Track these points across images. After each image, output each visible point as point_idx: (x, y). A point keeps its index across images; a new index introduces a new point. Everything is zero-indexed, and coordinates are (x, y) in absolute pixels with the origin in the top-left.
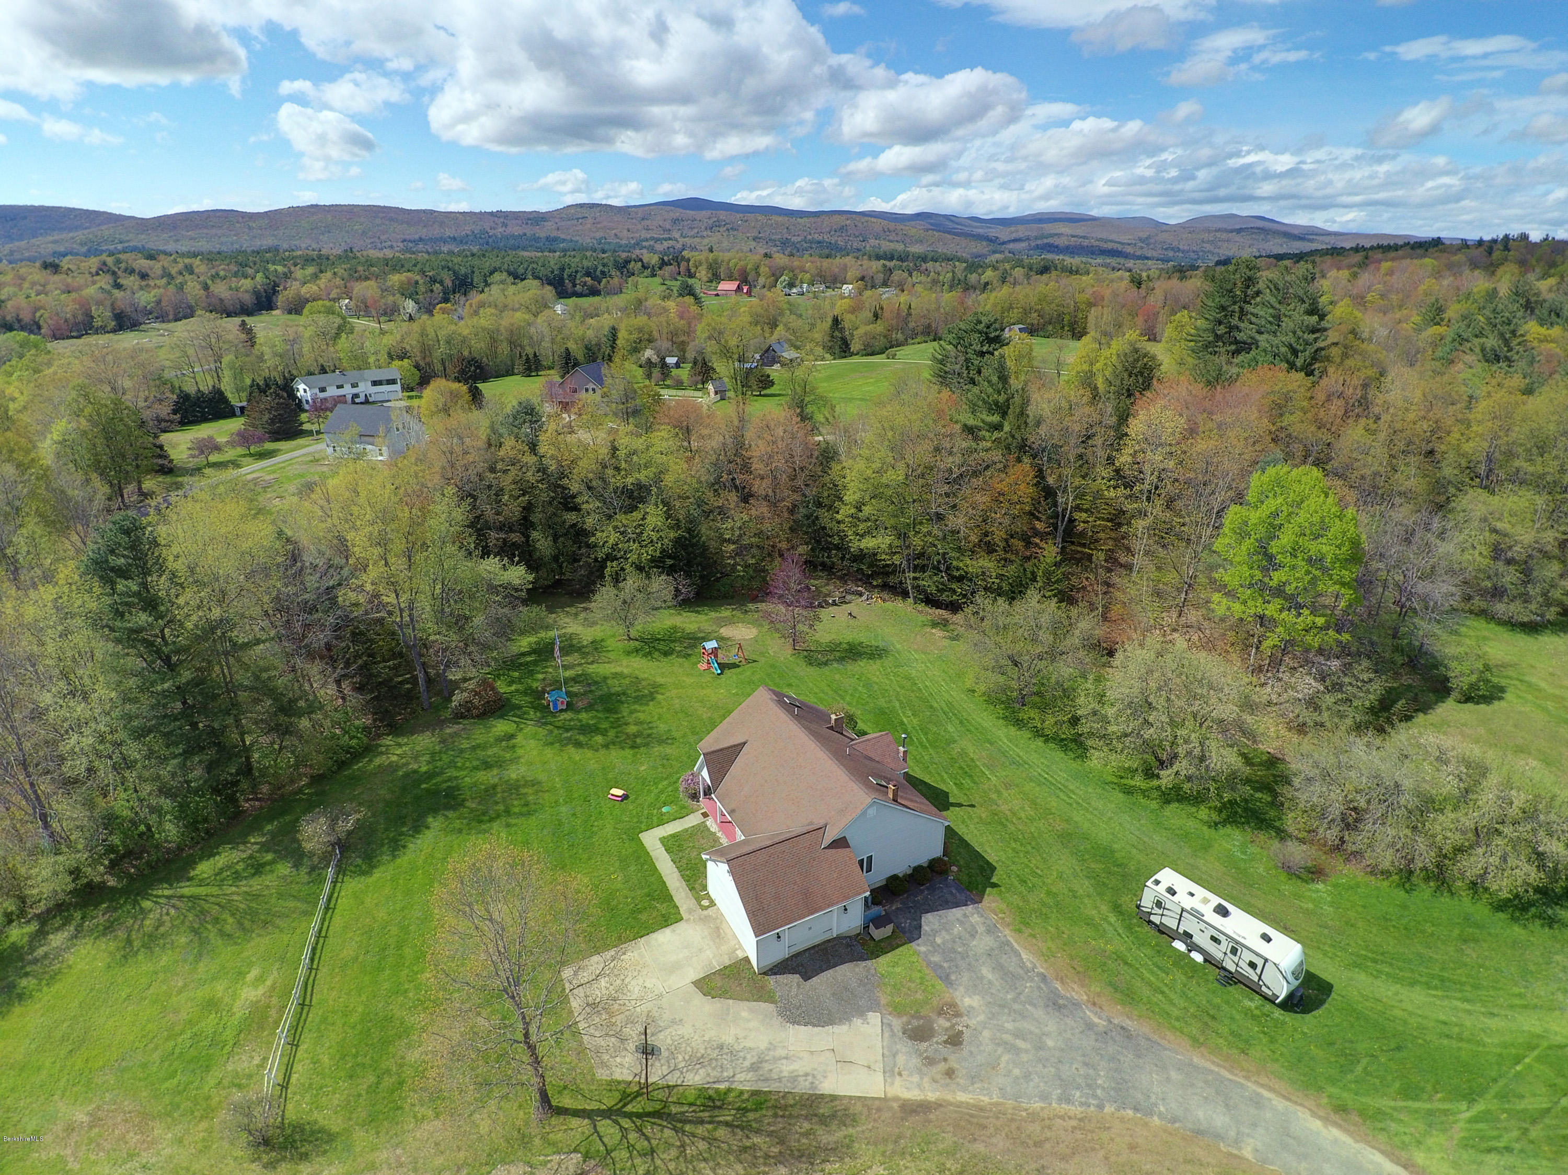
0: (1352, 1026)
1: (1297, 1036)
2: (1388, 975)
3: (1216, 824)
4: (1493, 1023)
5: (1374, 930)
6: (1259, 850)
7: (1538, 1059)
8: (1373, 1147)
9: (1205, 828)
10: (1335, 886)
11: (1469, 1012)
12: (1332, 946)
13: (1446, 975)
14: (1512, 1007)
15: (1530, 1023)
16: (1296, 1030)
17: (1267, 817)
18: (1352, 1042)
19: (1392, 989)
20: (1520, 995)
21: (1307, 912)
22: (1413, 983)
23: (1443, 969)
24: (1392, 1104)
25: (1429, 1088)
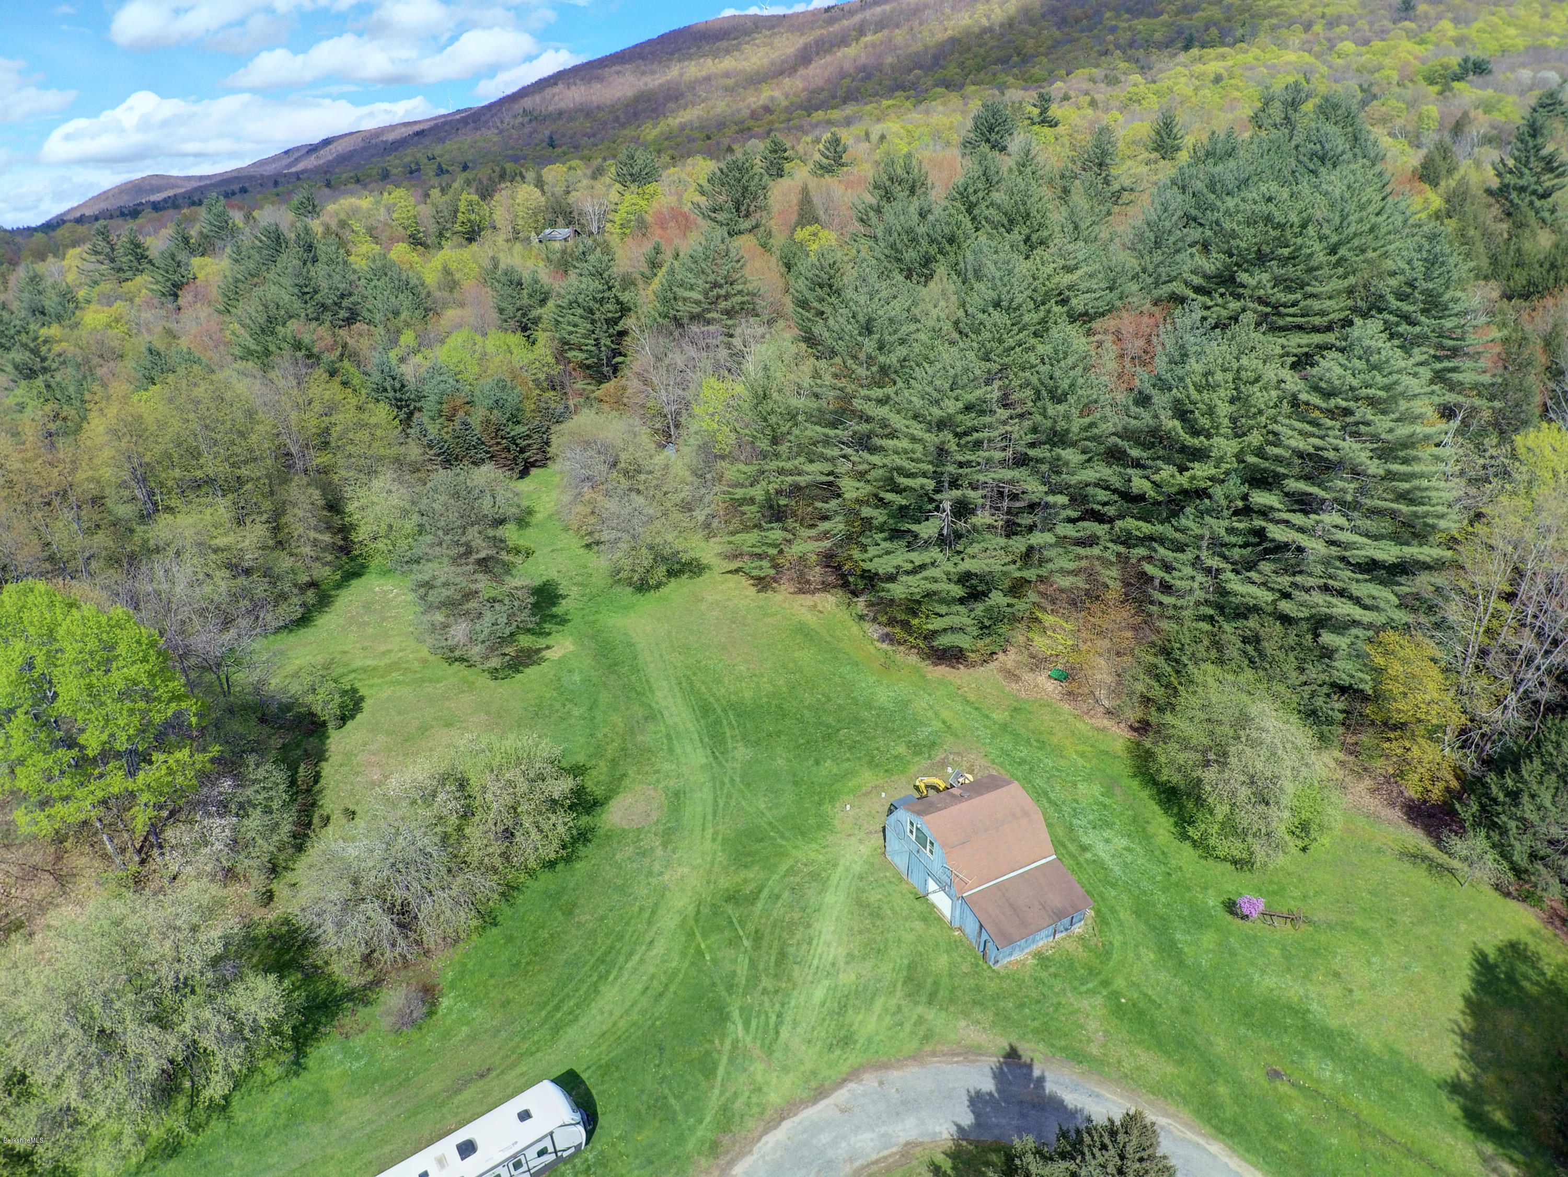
0: (623, 1079)
1: (621, 1146)
2: (578, 1005)
3: (297, 1063)
4: (659, 949)
5: (523, 985)
6: (362, 1037)
7: (705, 936)
8: (759, 1139)
9: (295, 1081)
10: (452, 986)
11: (642, 961)
12: (524, 1038)
13: (598, 954)
14: (649, 923)
15: (669, 921)
16: (613, 1145)
17: (322, 995)
18: (643, 1091)
19: (594, 1011)
20: (641, 909)
21: (472, 1038)
22: (595, 989)
23: (591, 953)
24: (717, 1092)
25: (707, 1046)
